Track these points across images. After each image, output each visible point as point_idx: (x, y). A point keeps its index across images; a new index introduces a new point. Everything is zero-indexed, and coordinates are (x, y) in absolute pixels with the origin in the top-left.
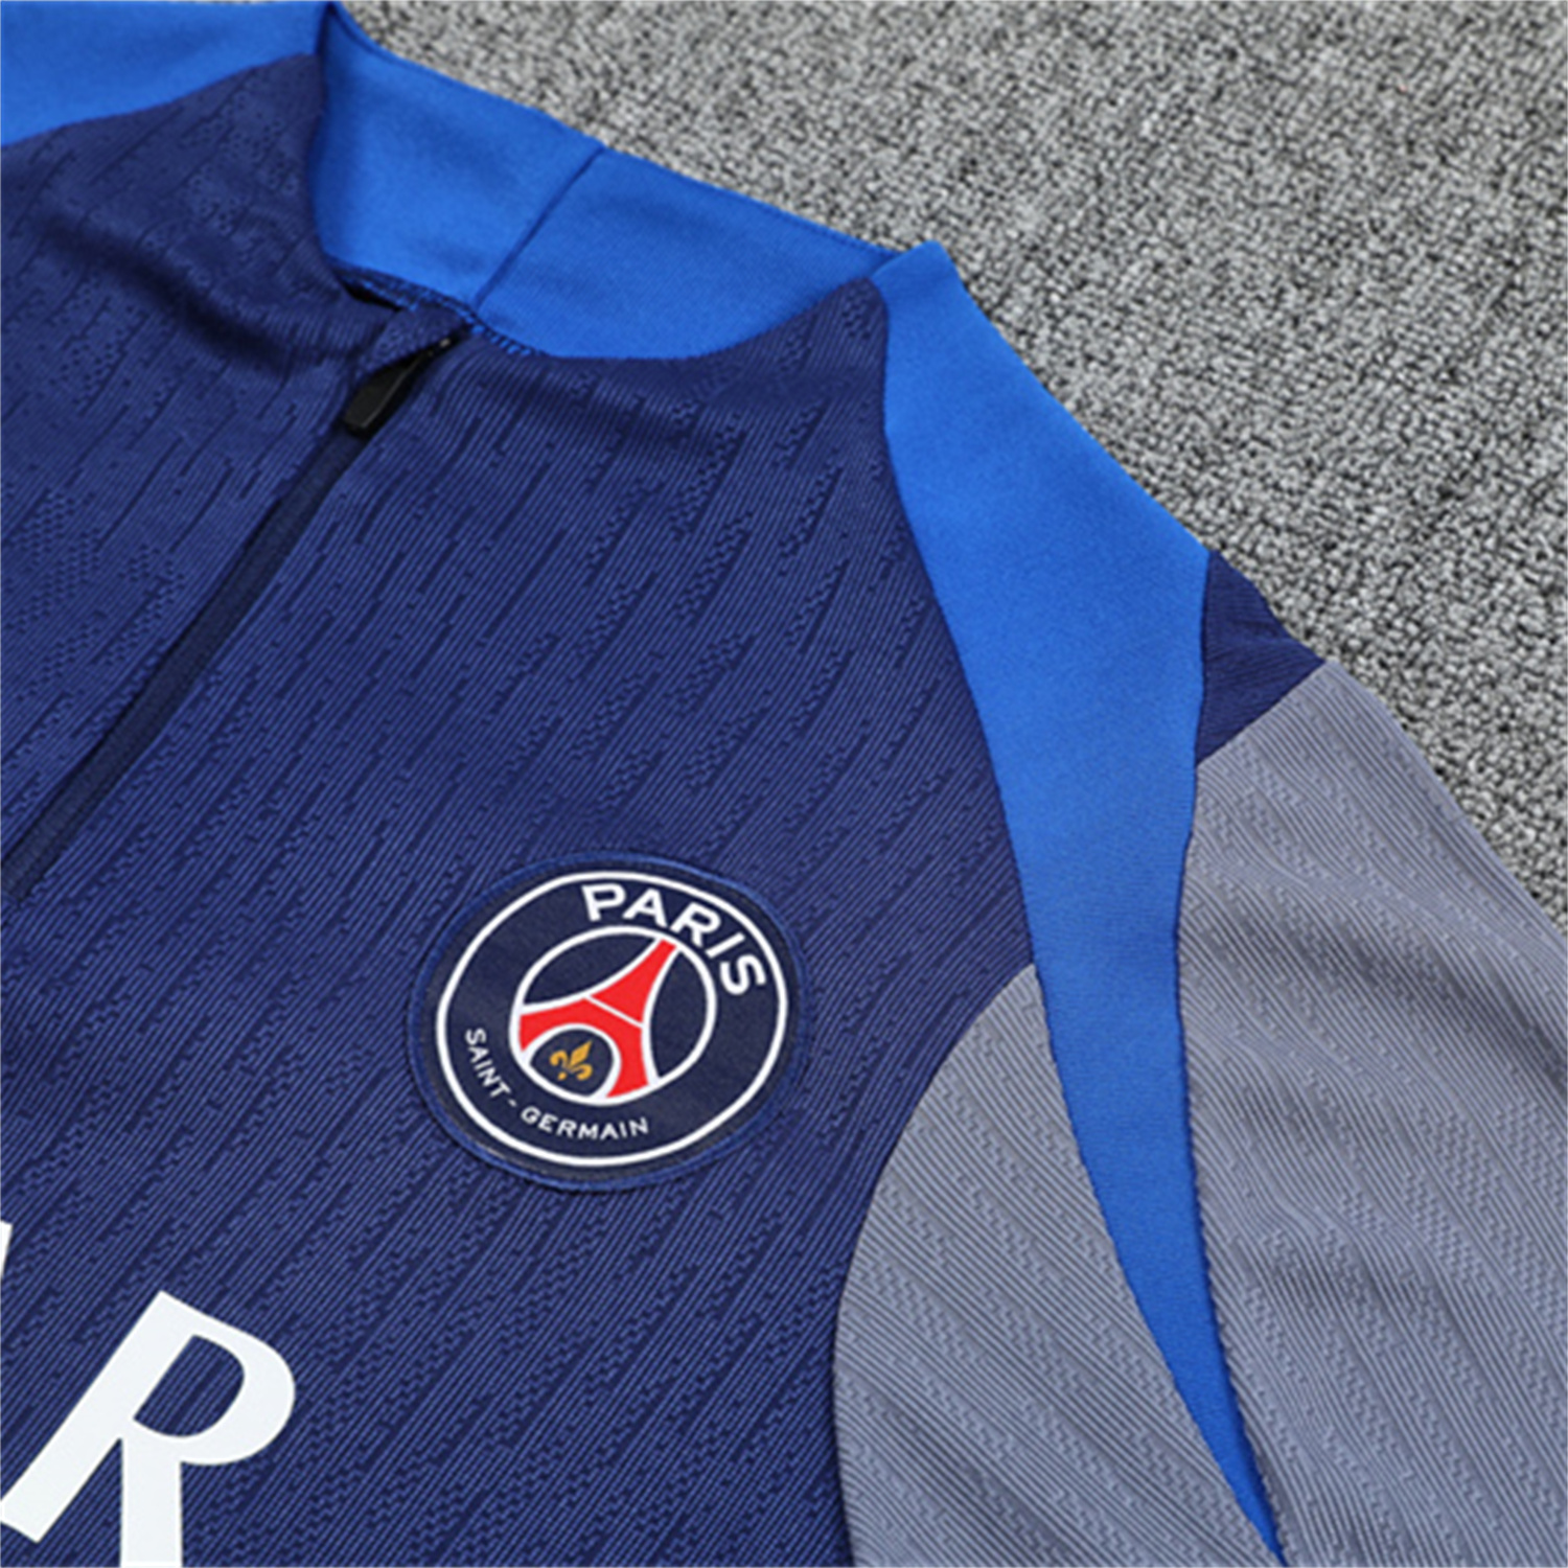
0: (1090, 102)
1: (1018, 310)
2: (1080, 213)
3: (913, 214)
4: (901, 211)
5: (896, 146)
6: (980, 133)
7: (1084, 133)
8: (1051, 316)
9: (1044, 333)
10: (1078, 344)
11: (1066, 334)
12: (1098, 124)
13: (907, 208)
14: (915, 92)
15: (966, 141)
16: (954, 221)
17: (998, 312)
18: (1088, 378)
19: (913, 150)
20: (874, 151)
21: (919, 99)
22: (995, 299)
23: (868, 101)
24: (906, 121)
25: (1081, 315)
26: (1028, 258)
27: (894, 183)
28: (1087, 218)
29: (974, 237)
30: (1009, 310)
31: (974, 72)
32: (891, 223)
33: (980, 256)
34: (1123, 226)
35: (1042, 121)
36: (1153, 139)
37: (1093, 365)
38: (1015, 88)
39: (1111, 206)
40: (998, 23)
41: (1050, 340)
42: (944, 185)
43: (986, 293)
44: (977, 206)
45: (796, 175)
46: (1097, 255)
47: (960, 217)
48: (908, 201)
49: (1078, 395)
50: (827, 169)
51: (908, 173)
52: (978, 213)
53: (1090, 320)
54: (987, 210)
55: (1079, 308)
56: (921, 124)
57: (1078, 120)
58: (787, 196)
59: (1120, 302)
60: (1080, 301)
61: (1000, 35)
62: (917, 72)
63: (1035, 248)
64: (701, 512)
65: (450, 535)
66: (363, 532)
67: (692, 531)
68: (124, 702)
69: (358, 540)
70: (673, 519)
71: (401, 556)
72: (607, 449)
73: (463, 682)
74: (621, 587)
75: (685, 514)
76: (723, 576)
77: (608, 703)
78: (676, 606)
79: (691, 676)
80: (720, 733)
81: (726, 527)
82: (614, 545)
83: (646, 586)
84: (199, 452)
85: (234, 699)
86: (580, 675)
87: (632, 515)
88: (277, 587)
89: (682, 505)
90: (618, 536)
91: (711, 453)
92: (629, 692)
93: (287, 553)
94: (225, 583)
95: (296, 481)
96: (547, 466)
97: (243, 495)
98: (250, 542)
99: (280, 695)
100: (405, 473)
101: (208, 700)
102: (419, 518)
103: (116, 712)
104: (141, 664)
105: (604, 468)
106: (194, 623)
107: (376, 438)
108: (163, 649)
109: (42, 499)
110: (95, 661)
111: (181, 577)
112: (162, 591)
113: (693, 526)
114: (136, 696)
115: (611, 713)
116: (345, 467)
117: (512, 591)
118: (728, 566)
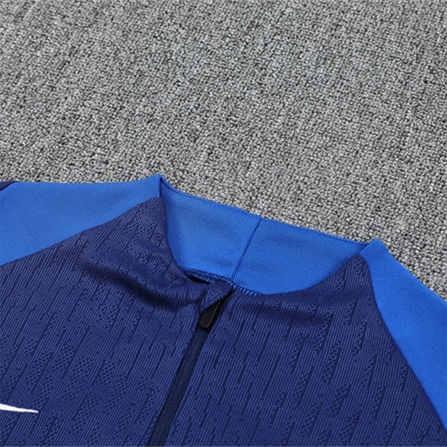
0: (411, 182)
1: (406, 257)
2: (418, 221)
3: (364, 228)
4: (359, 227)
5: (352, 205)
6: (378, 197)
7: (412, 193)
8: (417, 258)
9: (417, 264)
10: (429, 267)
11: (424, 264)
12: (415, 189)
13: (362, 226)
14: (354, 185)
15: (375, 200)
16: (378, 229)
17: (400, 259)
18: (435, 278)
19: (358, 205)
20: (346, 207)
21: (356, 187)
22: (398, 255)
23: (340, 190)
24: (353, 195)
25: (427, 257)
26: (405, 239)
27: (355, 218)
28: (420, 222)
29: (386, 233)
30: (403, 258)
31: (371, 176)
32: (358, 232)
33: (389, 240)
34: (433, 224)
35: (397, 190)
36: (434, 192)
37: (436, 274)
38: (385, 180)
39: (427, 217)
40: (374, 158)
41: (419, 267)
42: (372, 217)
43: (394, 253)
44: (384, 222)
45: (323, 219)
46: (427, 235)
47: (379, 227)
48: (361, 223)
49: (433, 285)
50: (332, 215)
51: (358, 214)
52: (385, 225)
53: (430, 258)
54: (388, 224)
55: (426, 254)
56: (358, 196)
57: (408, 189)
58: (321, 226)
59: (439, 251)
60: (425, 252)
61: (376, 162)
62: (352, 178)
63: (406, 235)
64: (324, 342)
65: (244, 362)
66: (215, 365)
67: (322, 350)
68: (149, 436)
69: (214, 368)
70: (315, 346)
71: (229, 371)
72: (288, 325)
73: (259, 413)
74: (303, 373)
75: (319, 344)
76: (335, 365)
77: (309, 415)
78: (323, 377)
79: (333, 402)
80: (348, 421)
81: (333, 347)
82: (298, 358)
83: (311, 371)
84: (153, 342)
85: (186, 431)
86: (297, 406)
87: (301, 347)
88: (191, 387)
89: (317, 341)
90: (298, 355)
91: (323, 322)
92: (314, 410)
93: (191, 375)
94: (172, 388)
95: (188, 348)
96: (270, 333)
97: (172, 356)
98: (177, 373)
99: (201, 426)
100: (225, 342)
101: (177, 431)
102: (233, 357)
103: (147, 440)
104: (152, 421)
105: (288, 331)
106: (165, 404)
107: (212, 330)
108: (158, 415)
109: (104, 364)
110: (135, 422)
111: (158, 387)
112: (152, 393)
113: (322, 349)
114: (153, 433)
115: (310, 419)
116: (204, 342)
117: (268, 379)
118: (336, 361)
